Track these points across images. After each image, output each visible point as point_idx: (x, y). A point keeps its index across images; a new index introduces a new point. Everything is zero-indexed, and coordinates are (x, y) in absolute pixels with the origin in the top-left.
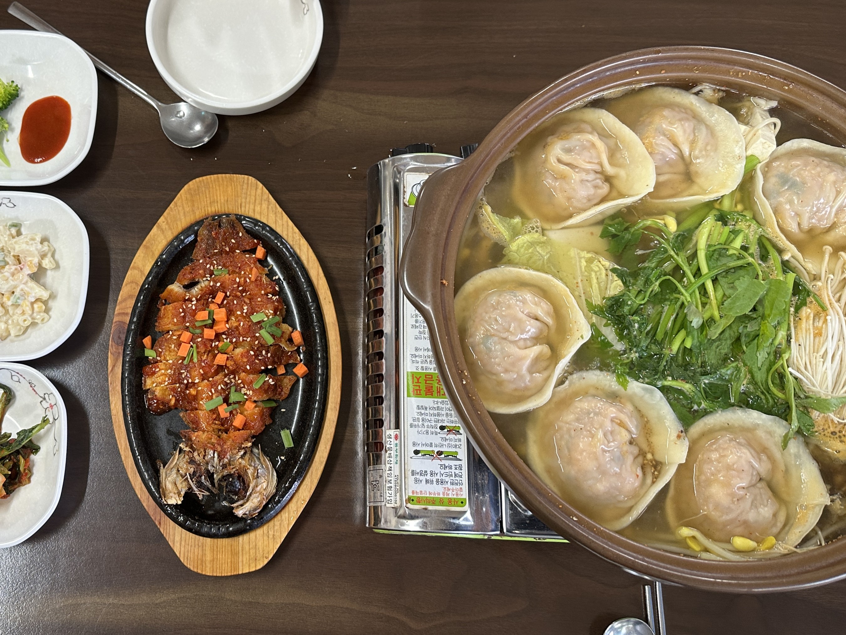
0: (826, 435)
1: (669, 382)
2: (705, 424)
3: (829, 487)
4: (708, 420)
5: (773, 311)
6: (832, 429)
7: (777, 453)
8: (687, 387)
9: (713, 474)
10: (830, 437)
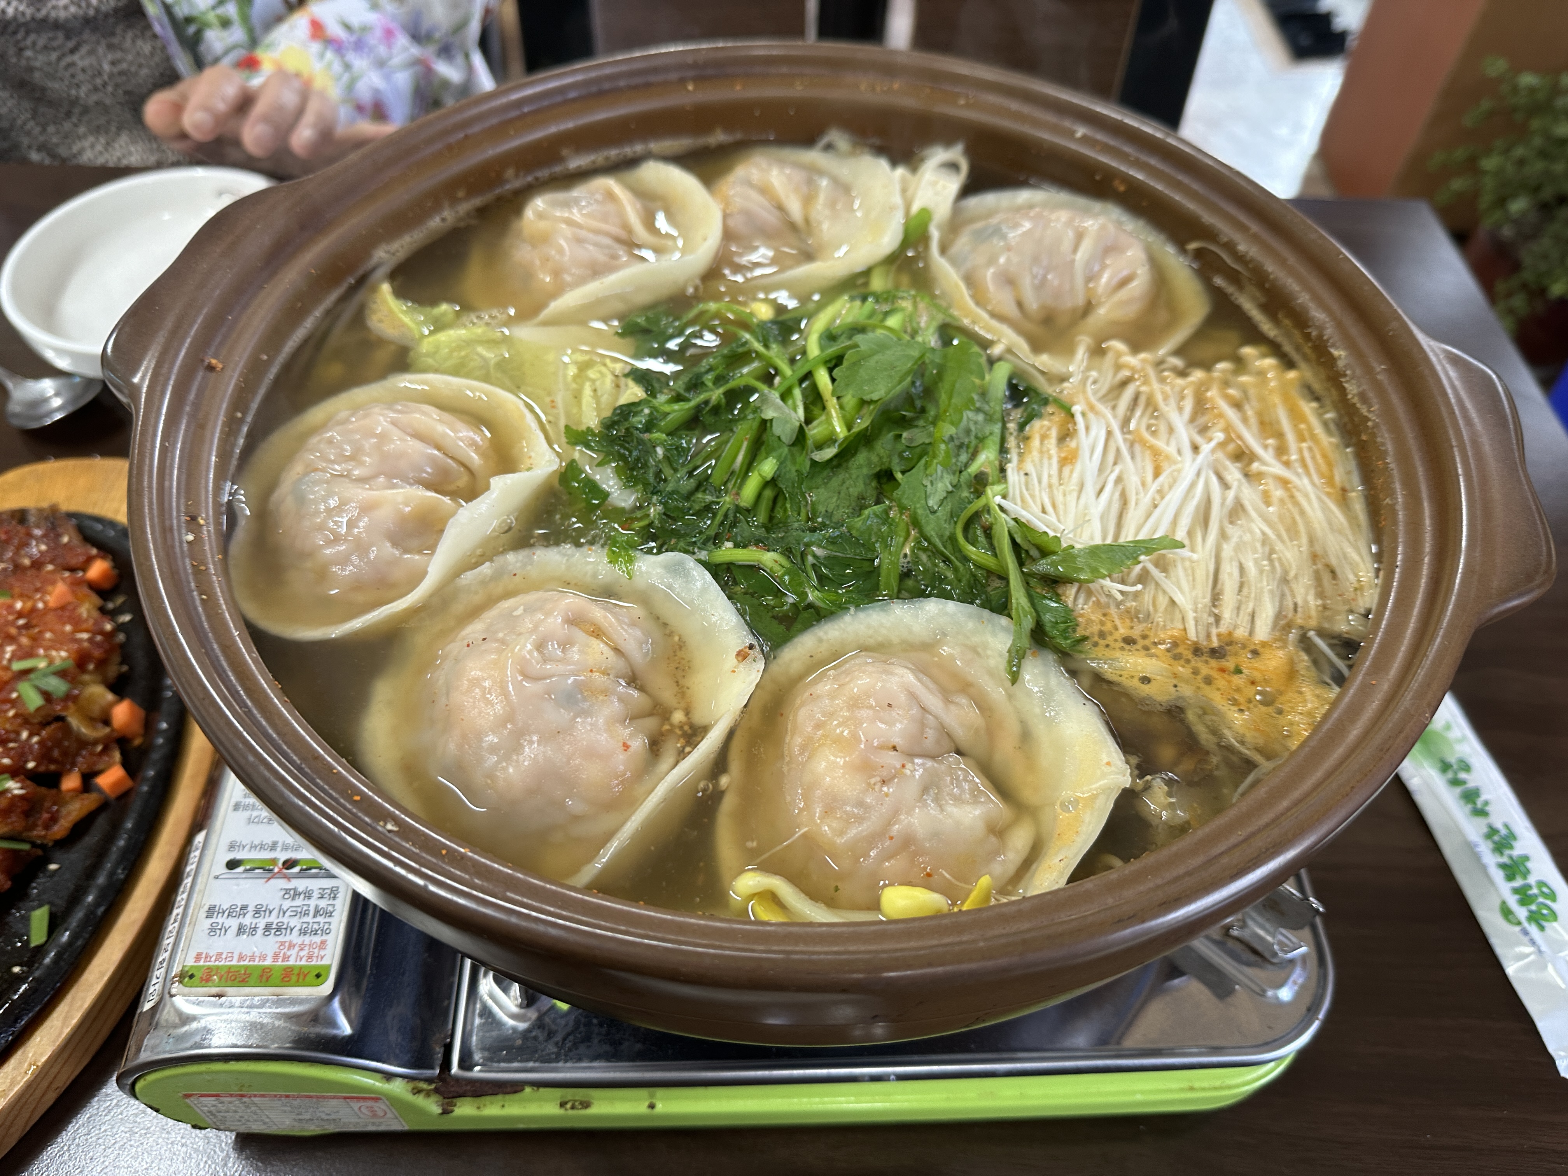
0: (1112, 644)
1: (728, 552)
2: (820, 640)
3: (1134, 760)
4: (826, 633)
5: (953, 401)
6: (1123, 631)
7: (996, 692)
8: (769, 559)
9: (818, 726)
10: (1122, 649)
